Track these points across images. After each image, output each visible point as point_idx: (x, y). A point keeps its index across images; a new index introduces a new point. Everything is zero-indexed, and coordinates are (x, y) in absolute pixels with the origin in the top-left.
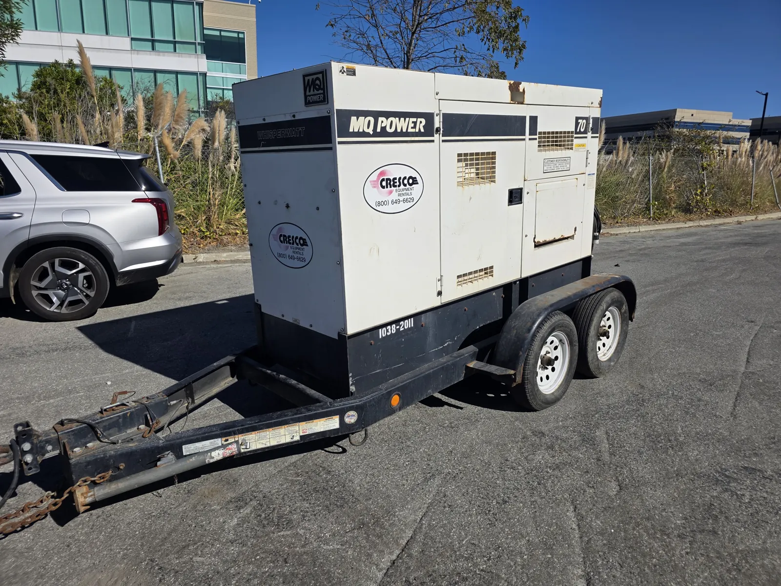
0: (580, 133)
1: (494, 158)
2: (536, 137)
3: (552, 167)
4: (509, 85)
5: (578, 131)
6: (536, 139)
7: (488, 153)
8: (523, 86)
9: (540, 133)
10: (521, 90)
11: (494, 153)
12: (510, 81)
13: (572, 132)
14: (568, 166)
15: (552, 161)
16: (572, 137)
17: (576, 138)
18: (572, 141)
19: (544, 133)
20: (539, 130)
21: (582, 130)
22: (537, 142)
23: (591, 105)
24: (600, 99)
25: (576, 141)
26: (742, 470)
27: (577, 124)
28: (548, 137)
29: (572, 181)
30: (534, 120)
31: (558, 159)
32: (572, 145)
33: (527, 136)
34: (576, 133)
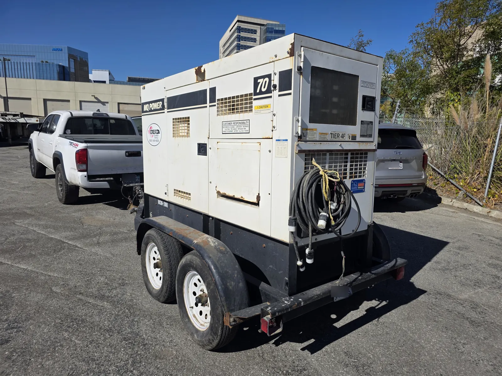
0: (261, 93)
1: (189, 121)
2: (216, 103)
3: (230, 129)
4: (195, 71)
5: (258, 91)
6: (215, 105)
7: (186, 118)
8: (205, 67)
9: (219, 100)
10: (203, 71)
11: (189, 118)
12: (195, 68)
13: (251, 94)
14: (247, 129)
15: (229, 124)
16: (251, 99)
17: (255, 99)
18: (251, 103)
19: (222, 99)
20: (217, 97)
21: (264, 90)
22: (216, 107)
23: (275, 59)
24: (290, 47)
25: (255, 103)
26: (9, 338)
27: (256, 84)
28: (226, 103)
29: (253, 145)
30: (213, 90)
31: (236, 122)
32: (251, 107)
33: (208, 104)
34: (256, 94)
